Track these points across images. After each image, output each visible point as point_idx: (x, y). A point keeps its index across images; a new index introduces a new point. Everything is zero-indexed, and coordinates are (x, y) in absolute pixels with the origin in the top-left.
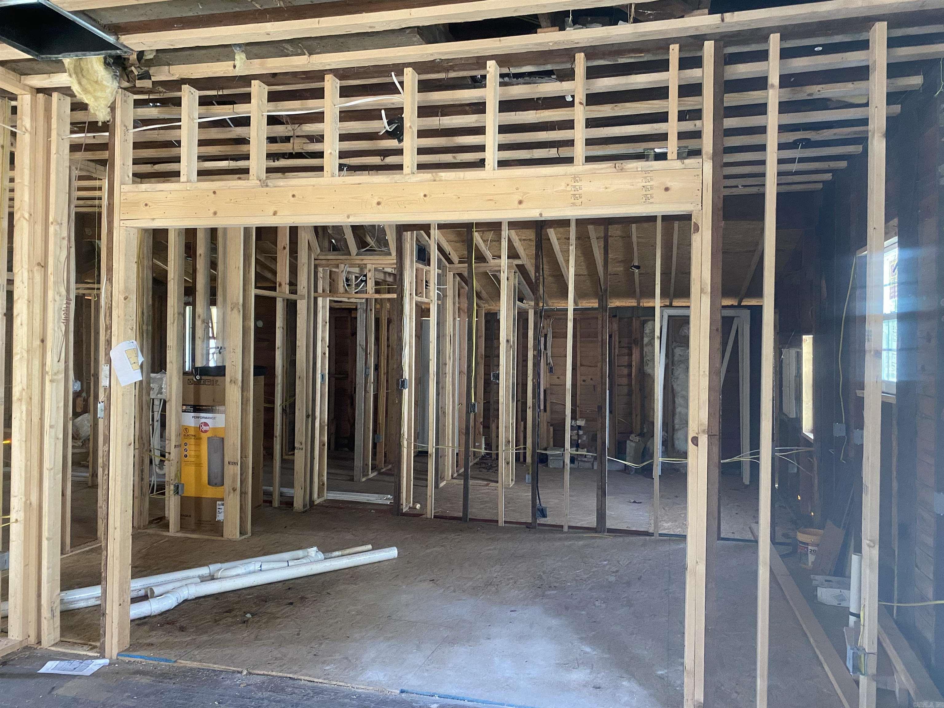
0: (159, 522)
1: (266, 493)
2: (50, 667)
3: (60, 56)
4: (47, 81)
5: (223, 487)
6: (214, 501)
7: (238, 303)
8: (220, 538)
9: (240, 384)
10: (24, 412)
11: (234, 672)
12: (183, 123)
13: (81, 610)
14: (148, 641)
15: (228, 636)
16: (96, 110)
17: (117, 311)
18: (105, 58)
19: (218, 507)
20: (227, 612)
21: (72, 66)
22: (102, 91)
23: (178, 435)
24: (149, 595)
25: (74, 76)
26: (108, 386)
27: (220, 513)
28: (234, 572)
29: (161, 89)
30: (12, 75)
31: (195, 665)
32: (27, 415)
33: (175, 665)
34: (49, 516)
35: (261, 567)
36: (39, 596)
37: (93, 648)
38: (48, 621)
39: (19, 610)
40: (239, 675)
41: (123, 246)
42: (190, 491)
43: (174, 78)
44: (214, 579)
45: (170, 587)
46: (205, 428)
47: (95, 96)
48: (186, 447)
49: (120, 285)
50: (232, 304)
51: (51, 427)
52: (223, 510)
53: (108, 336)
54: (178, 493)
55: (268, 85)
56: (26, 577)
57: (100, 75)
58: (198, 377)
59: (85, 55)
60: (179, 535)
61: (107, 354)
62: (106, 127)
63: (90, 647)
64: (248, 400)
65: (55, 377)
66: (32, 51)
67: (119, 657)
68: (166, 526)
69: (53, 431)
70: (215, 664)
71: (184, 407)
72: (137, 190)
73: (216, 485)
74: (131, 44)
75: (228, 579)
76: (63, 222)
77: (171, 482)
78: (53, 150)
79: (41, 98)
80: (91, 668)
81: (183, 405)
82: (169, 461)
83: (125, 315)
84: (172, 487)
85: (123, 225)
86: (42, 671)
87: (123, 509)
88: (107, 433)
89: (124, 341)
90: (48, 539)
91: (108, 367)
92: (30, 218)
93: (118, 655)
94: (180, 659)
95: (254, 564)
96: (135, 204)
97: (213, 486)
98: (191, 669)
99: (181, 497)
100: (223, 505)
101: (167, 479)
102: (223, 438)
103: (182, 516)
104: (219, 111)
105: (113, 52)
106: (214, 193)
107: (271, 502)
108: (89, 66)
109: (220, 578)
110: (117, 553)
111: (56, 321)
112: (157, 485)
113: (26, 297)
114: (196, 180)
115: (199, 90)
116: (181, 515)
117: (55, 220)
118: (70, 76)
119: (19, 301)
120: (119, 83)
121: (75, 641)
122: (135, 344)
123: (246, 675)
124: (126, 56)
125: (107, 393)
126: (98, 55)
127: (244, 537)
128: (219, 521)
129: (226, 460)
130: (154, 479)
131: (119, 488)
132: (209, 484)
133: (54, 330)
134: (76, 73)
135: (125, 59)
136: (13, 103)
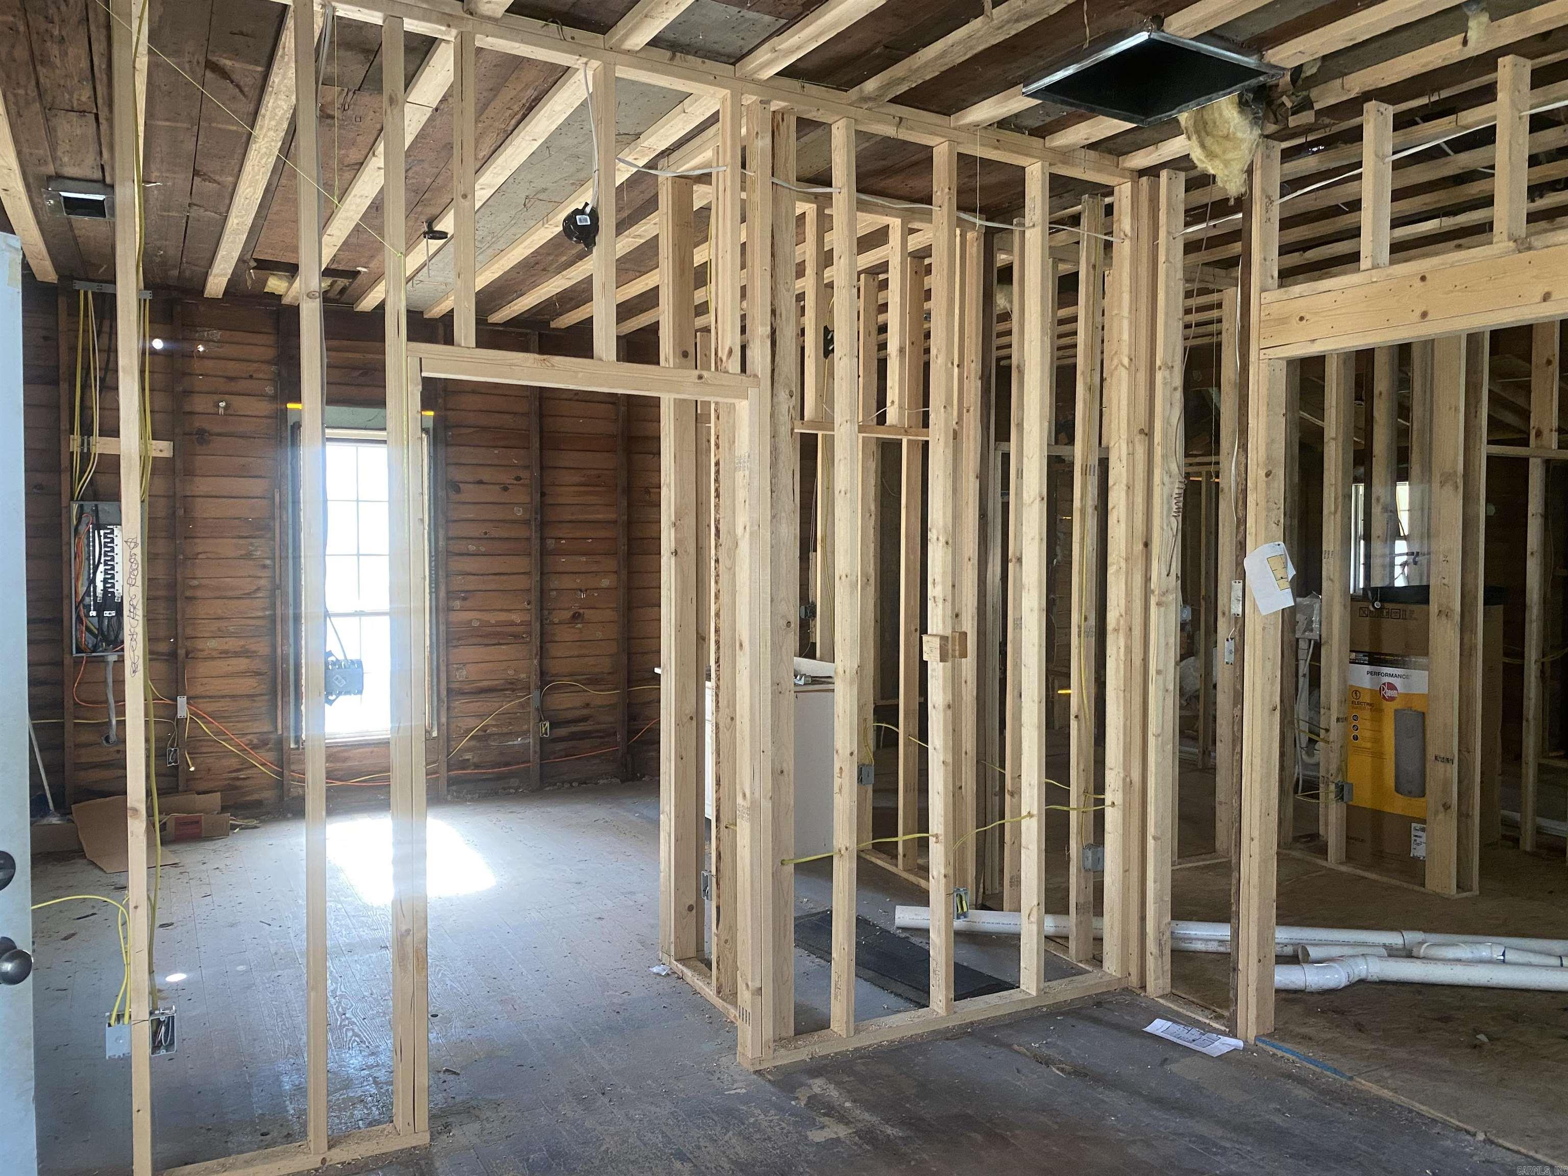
0: (1309, 842)
1: (1508, 824)
2: (1158, 1026)
3: (1173, 112)
4: (1153, 155)
5: (1423, 799)
6: (1406, 821)
7: (1455, 472)
8: (1417, 888)
9: (1457, 618)
10: (1122, 650)
11: (1459, 1129)
12: (1367, 170)
13: (1198, 955)
14: (1305, 1030)
15: (1445, 1062)
16: (1226, 182)
17: (1255, 496)
18: (1241, 96)
19: (1413, 833)
20: (1439, 1020)
21: (1192, 121)
22: (1235, 149)
23: (1342, 702)
24: (1300, 957)
25: (1194, 137)
26: (1240, 613)
27: (1418, 844)
28: (1451, 953)
29: (1327, 121)
30: (1108, 160)
31: (1386, 1094)
32: (1126, 655)
33: (1349, 1083)
34: (1155, 805)
35: (1504, 955)
36: (1143, 918)
37: (1219, 1017)
38: (1156, 958)
39: (1117, 931)
40: (1468, 1137)
41: (1264, 391)
42: (1364, 797)
43: (1352, 95)
44: (1412, 957)
45: (1335, 951)
46: (1390, 693)
47: (1225, 160)
48: (1355, 723)
49: (1260, 454)
50: (1441, 475)
51: (1159, 672)
52: (1424, 840)
53: (1240, 537)
54: (1342, 798)
55: (1532, 58)
56: (1126, 888)
57: (1232, 124)
58: (1377, 605)
59: (1210, 100)
60: (1343, 868)
61: (1239, 564)
62: (1242, 204)
63: (1214, 1014)
64: (1473, 648)
65: (1164, 599)
66: (1136, 116)
67: (1257, 1043)
68: (1323, 851)
69: (1161, 678)
70: (1422, 1103)
71: (1353, 655)
72: (1285, 297)
73: (1410, 794)
74: (1281, 59)
75: (1439, 963)
76: (1174, 364)
77: (1331, 779)
78: (1162, 258)
79: (1145, 185)
80: (1216, 1047)
81: (1351, 651)
82: (1328, 742)
83: (1268, 502)
84: (1332, 787)
85: (1264, 357)
86: (1148, 1029)
87: (1263, 811)
88: (1239, 687)
89: (1266, 542)
90: (1155, 838)
91: (1241, 584)
92: (1130, 365)
93: (1257, 1038)
94: (1359, 1075)
95: (1490, 949)
96: (1283, 321)
97: (1405, 795)
98: (1379, 1099)
99: (1348, 807)
100: (1423, 830)
101: (1322, 773)
102: (1424, 713)
103: (1350, 839)
104: (1432, 131)
105: (1253, 82)
106: (1423, 278)
107: (1516, 841)
108: (1216, 115)
109: (1424, 958)
110: (1255, 879)
111: (1165, 513)
112: (1303, 781)
113: (1125, 482)
114: (1387, 262)
115: (1393, 104)
116: (1347, 837)
117: (1165, 364)
118: (1189, 138)
119: (1115, 487)
120: (1262, 129)
121: (1191, 999)
122: (1280, 548)
123: (1484, 1141)
124: (1273, 82)
125: (1238, 625)
126: (1230, 93)
127: (1465, 894)
128: (1416, 859)
129: (1431, 751)
130: (1298, 770)
131: (1257, 776)
132: (1397, 790)
133: (1162, 529)
134: (1197, 132)
135: (1271, 87)
136: (1108, 200)
